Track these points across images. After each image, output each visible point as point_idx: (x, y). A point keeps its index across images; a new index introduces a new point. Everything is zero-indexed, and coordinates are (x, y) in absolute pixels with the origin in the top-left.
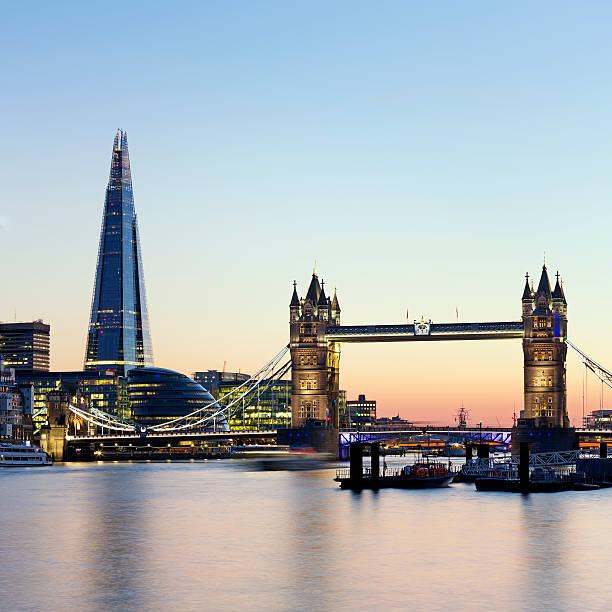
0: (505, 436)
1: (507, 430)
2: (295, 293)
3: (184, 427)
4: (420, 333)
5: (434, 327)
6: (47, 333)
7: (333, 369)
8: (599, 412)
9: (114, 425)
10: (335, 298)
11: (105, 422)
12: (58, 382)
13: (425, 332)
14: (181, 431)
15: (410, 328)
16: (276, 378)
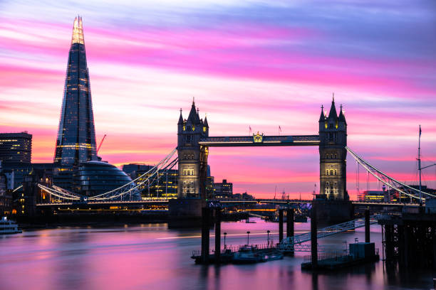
0: (308, 206)
1: (309, 201)
2: (181, 117)
3: (111, 197)
4: (256, 141)
5: (265, 138)
7: (204, 163)
8: (368, 192)
9: (67, 196)
10: (206, 120)
11: (61, 195)
13: (260, 141)
14: (110, 200)
15: (251, 138)
16: (168, 168)
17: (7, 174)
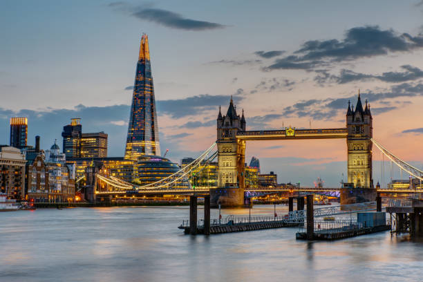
0: (337, 193)
1: (338, 189)
2: (220, 113)
3: (160, 187)
4: (288, 135)
5: (297, 131)
6: (106, 138)
7: (241, 155)
9: (121, 186)
10: (243, 116)
11: (117, 184)
12: (92, 162)
13: (292, 134)
14: (159, 189)
15: (284, 131)
16: (210, 160)
17: (69, 166)
